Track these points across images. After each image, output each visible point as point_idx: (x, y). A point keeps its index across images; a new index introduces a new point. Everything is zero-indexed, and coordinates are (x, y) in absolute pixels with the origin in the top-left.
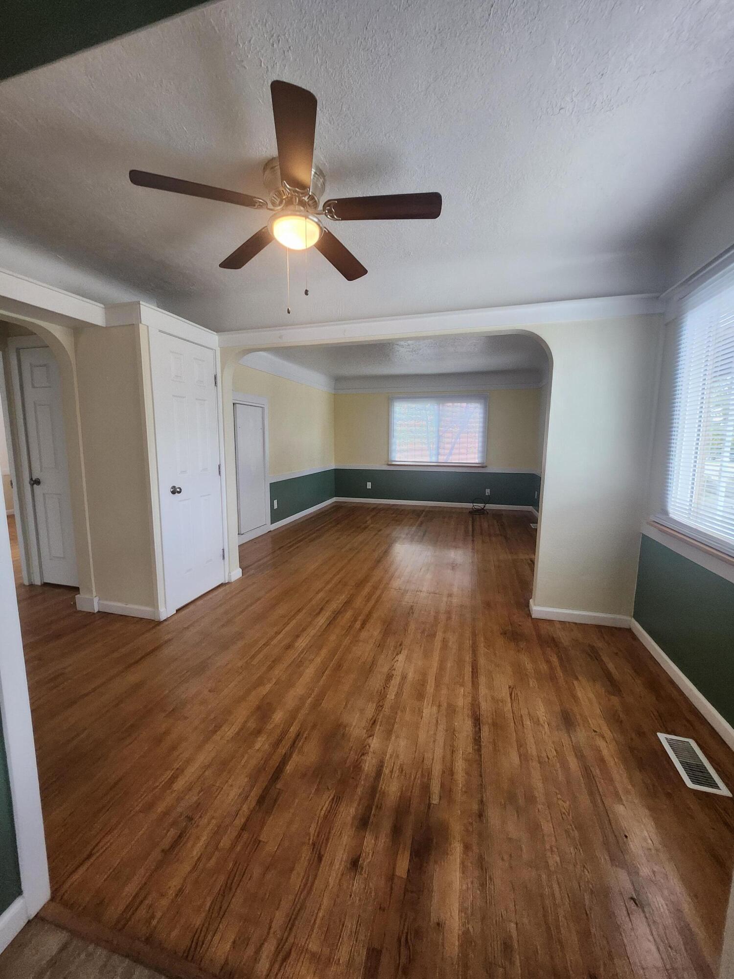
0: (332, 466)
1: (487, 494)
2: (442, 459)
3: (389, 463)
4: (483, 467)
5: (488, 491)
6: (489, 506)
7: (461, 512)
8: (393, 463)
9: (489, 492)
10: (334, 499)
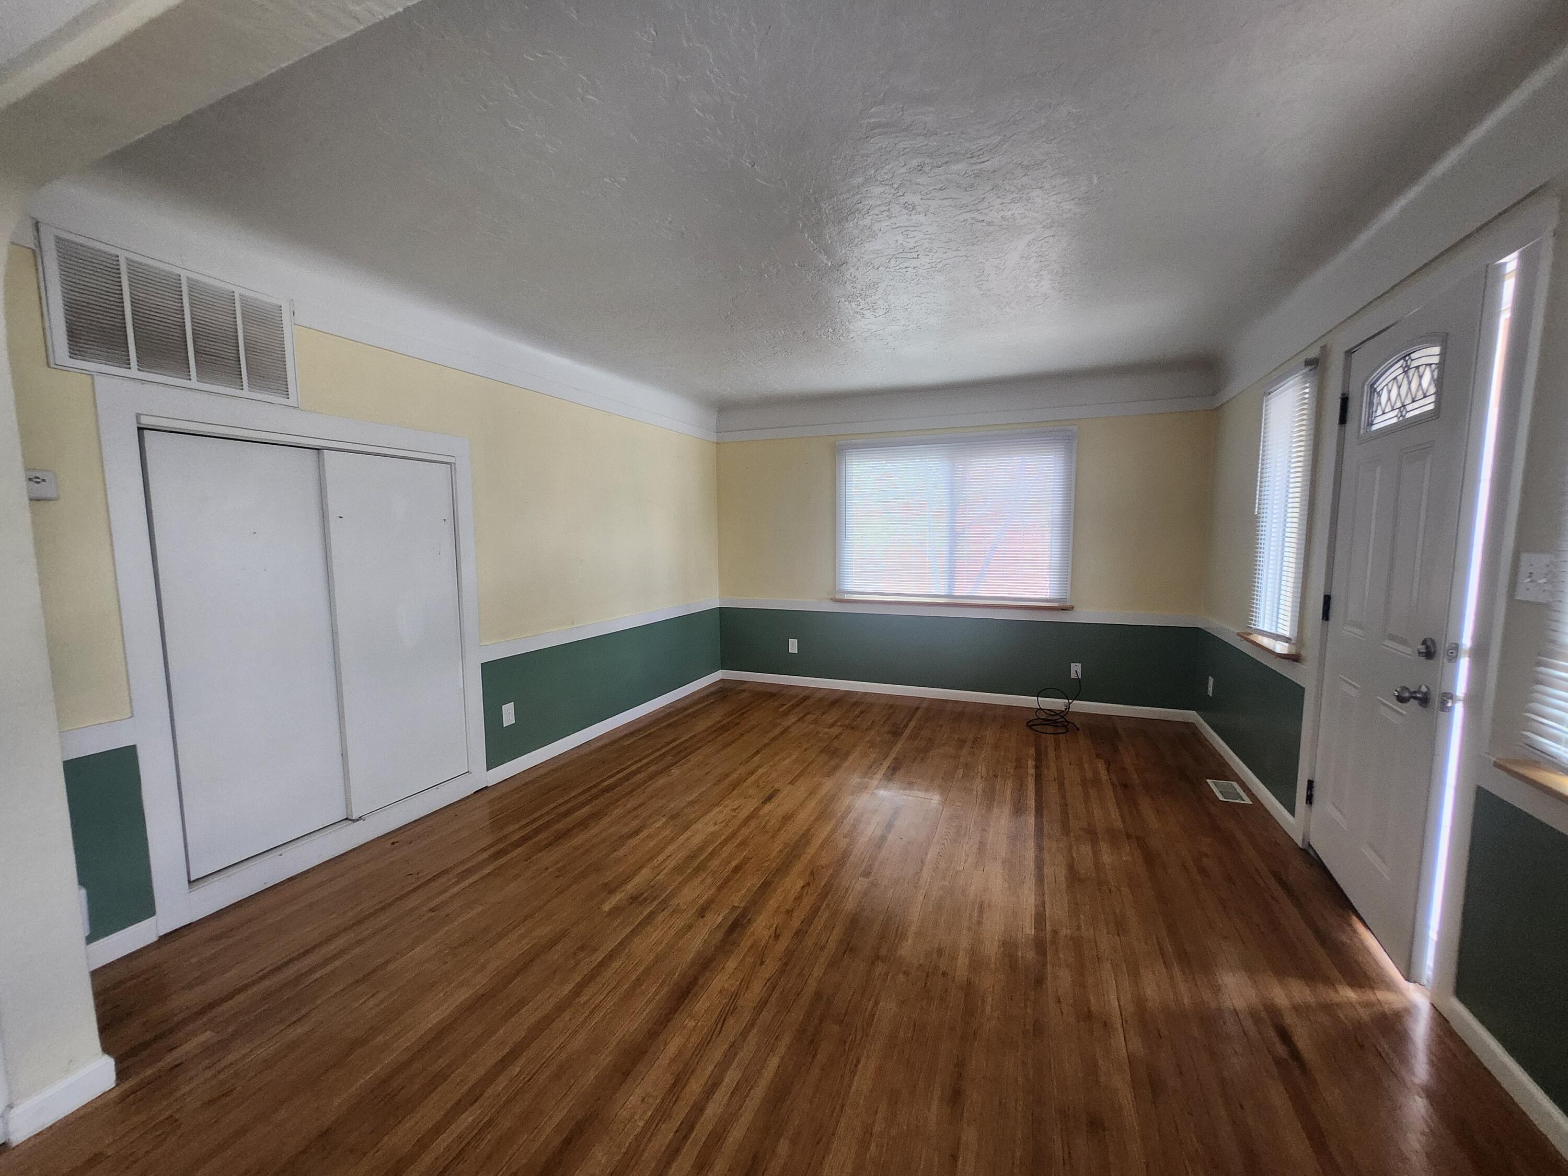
0: (710, 600)
1: (1073, 676)
2: (965, 589)
3: (838, 597)
4: (1063, 609)
5: (1076, 669)
6: (1080, 706)
7: (1008, 715)
8: (847, 597)
9: (1079, 672)
10: (719, 675)
